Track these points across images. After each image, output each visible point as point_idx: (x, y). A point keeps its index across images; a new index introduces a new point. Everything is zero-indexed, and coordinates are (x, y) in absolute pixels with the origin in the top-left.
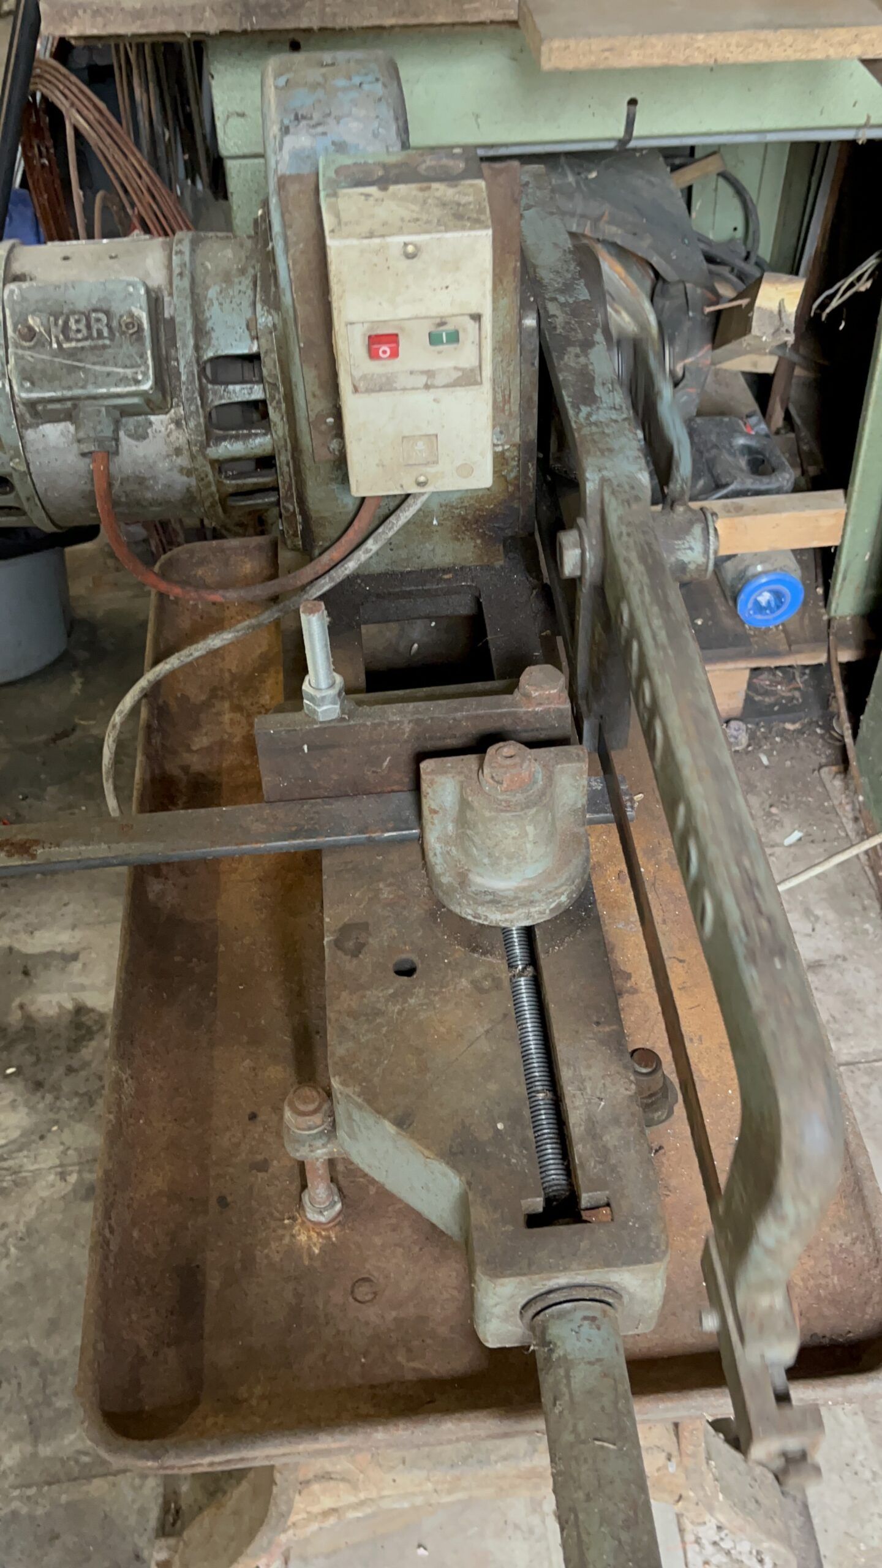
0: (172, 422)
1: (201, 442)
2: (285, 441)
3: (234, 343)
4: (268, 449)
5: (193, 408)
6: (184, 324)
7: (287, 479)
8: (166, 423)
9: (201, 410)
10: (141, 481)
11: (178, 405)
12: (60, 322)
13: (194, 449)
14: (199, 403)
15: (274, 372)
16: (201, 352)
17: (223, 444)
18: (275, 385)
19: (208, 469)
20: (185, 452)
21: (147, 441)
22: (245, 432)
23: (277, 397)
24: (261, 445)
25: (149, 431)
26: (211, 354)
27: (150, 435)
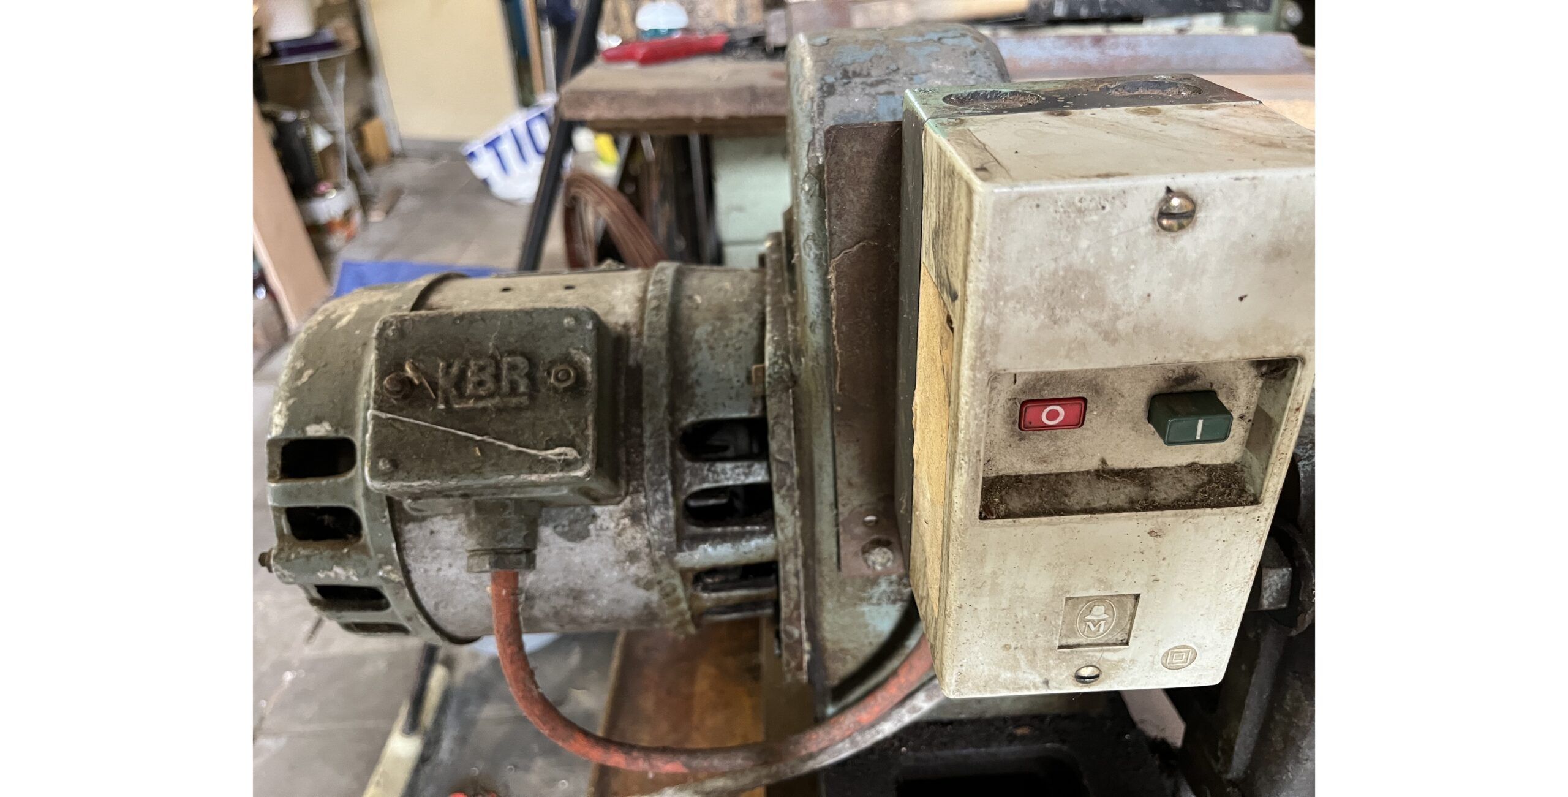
0: (627, 516)
1: (668, 544)
2: (796, 543)
3: (727, 403)
4: (769, 554)
5: (659, 496)
6: (654, 375)
7: (794, 595)
8: (618, 515)
9: (671, 500)
10: (577, 595)
11: (636, 491)
12: (455, 370)
13: (658, 554)
14: (669, 488)
15: (787, 446)
16: (678, 414)
17: (702, 546)
18: (786, 464)
19: (677, 581)
20: (643, 556)
21: (587, 541)
22: (736, 529)
23: (788, 481)
24: (758, 548)
25: (591, 527)
26: (691, 419)
27: (593, 532)
